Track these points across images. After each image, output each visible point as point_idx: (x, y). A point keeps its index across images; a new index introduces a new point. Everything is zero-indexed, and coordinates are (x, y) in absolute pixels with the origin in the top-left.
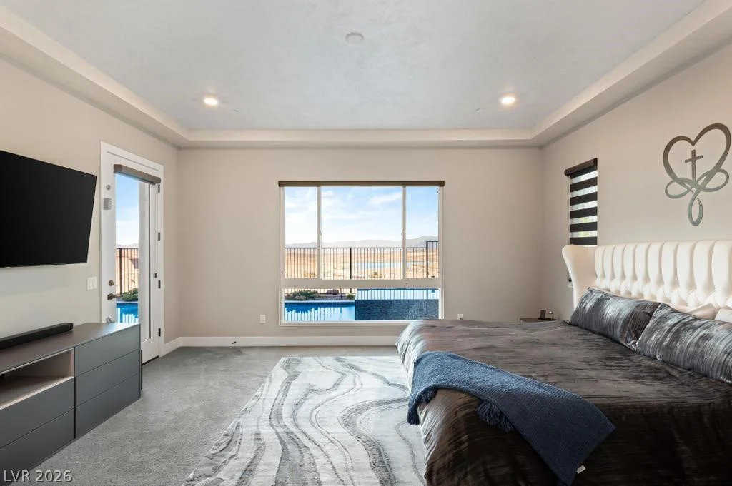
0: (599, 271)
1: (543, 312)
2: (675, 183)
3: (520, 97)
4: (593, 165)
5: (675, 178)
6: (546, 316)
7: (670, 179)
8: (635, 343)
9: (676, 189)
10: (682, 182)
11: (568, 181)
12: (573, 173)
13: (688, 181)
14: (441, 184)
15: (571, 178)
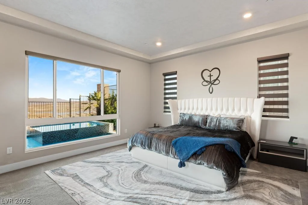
0: (179, 108)
1: (155, 124)
2: (205, 82)
3: (163, 43)
4: (175, 73)
5: (205, 80)
6: (156, 126)
7: (204, 81)
8: (206, 127)
9: (205, 83)
10: (207, 81)
11: (163, 77)
12: (165, 75)
13: (208, 81)
14: (119, 71)
15: (165, 76)
